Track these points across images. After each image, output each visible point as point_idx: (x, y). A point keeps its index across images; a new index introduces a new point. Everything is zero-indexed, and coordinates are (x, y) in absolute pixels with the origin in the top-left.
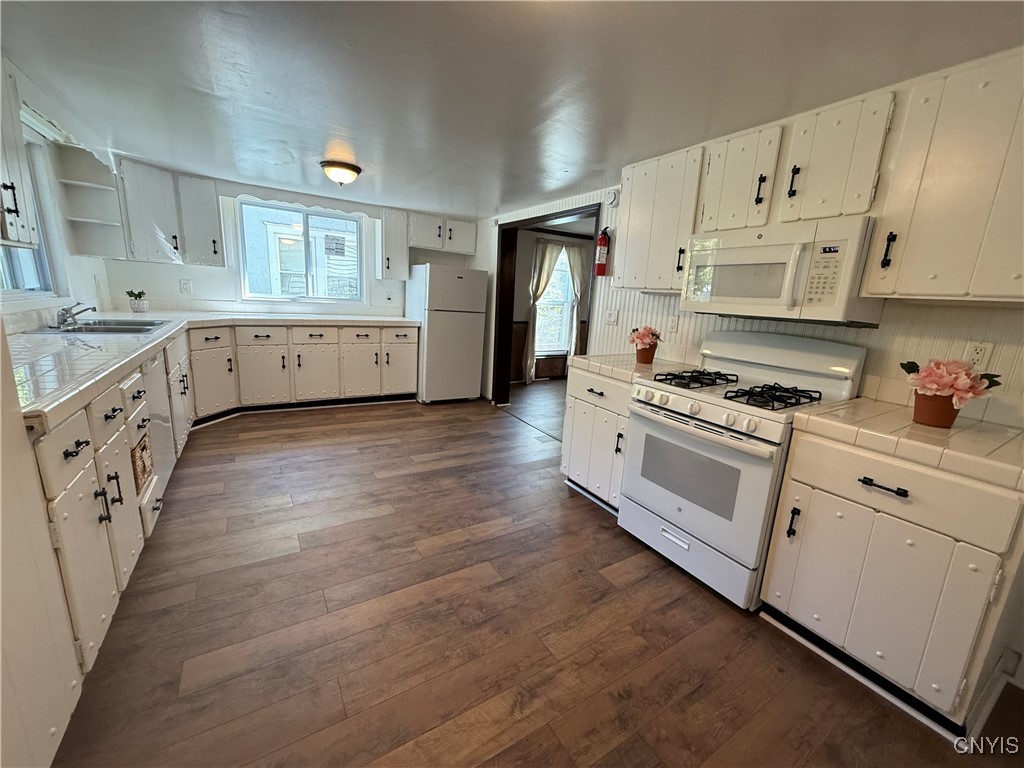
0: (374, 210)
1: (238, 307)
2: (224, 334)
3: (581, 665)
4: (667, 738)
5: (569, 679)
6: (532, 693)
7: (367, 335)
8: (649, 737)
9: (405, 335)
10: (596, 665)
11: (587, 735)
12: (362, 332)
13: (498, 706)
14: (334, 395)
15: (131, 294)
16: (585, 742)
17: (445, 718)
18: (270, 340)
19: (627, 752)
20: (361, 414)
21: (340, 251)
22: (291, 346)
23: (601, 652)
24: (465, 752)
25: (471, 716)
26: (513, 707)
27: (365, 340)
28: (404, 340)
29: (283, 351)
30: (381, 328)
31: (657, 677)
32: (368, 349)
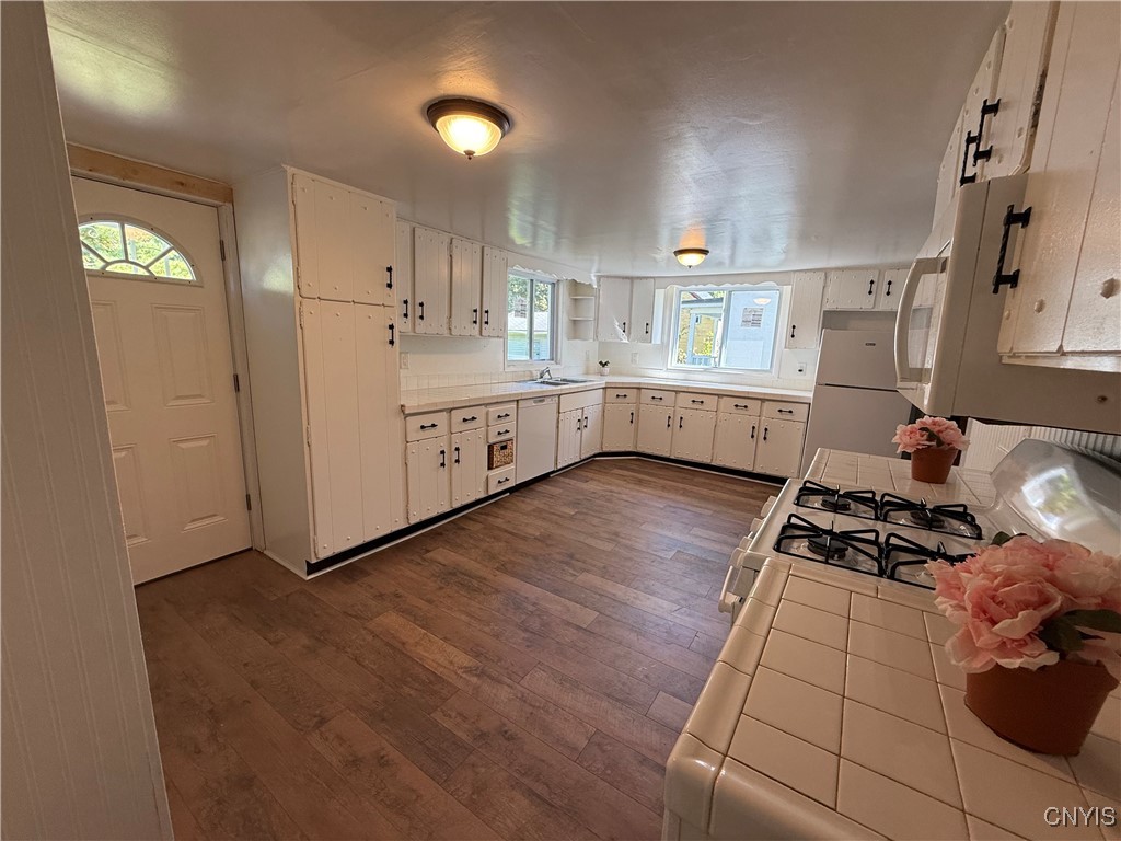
0: (781, 277)
1: (663, 374)
2: (632, 394)
3: (523, 699)
4: (477, 773)
5: (504, 694)
6: (482, 674)
7: (746, 407)
8: (472, 758)
9: (791, 412)
10: (530, 709)
11: (460, 714)
12: (742, 402)
13: (463, 659)
14: (706, 460)
15: (601, 363)
16: (454, 714)
17: (445, 639)
18: (662, 402)
19: (454, 743)
20: (721, 484)
21: (756, 322)
22: (677, 409)
23: (547, 711)
24: (426, 654)
25: (450, 649)
26: (466, 667)
27: (743, 411)
28: (789, 416)
29: (670, 412)
30: (763, 400)
31: (543, 761)
32: (746, 420)
